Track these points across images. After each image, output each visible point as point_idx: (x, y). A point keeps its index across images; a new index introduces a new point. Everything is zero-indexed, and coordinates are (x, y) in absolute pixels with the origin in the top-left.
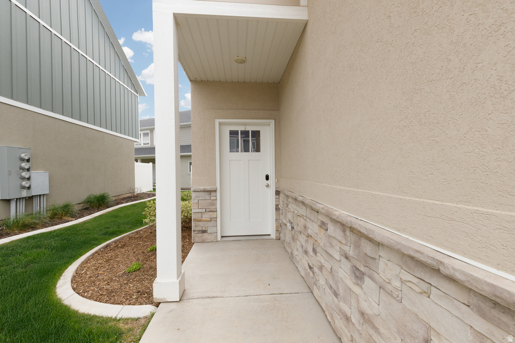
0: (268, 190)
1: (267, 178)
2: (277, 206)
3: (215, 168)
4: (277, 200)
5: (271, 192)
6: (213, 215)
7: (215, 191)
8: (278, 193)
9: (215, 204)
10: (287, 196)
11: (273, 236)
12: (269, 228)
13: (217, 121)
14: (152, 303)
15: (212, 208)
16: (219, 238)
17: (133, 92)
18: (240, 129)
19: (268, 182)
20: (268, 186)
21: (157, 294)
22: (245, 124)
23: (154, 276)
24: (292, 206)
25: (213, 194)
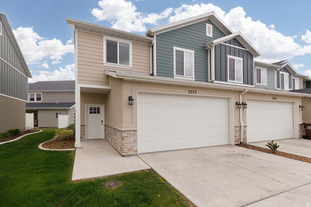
0: (102, 125)
1: (102, 121)
2: (105, 130)
3: (85, 119)
4: (105, 128)
5: (103, 126)
6: (84, 133)
7: (85, 125)
8: (105, 126)
9: (85, 129)
10: (108, 126)
11: (104, 139)
12: (103, 137)
13: (86, 105)
14: (74, 148)
15: (84, 130)
16: (86, 140)
17: (26, 76)
18: (93, 107)
19: (102, 123)
20: (102, 124)
21: (76, 146)
22: (95, 105)
23: (75, 142)
24: (109, 129)
25: (84, 126)
